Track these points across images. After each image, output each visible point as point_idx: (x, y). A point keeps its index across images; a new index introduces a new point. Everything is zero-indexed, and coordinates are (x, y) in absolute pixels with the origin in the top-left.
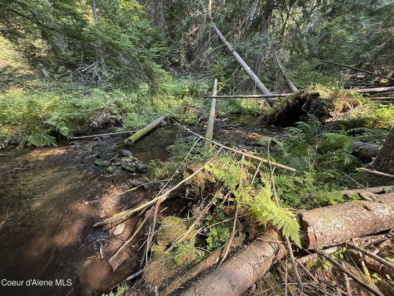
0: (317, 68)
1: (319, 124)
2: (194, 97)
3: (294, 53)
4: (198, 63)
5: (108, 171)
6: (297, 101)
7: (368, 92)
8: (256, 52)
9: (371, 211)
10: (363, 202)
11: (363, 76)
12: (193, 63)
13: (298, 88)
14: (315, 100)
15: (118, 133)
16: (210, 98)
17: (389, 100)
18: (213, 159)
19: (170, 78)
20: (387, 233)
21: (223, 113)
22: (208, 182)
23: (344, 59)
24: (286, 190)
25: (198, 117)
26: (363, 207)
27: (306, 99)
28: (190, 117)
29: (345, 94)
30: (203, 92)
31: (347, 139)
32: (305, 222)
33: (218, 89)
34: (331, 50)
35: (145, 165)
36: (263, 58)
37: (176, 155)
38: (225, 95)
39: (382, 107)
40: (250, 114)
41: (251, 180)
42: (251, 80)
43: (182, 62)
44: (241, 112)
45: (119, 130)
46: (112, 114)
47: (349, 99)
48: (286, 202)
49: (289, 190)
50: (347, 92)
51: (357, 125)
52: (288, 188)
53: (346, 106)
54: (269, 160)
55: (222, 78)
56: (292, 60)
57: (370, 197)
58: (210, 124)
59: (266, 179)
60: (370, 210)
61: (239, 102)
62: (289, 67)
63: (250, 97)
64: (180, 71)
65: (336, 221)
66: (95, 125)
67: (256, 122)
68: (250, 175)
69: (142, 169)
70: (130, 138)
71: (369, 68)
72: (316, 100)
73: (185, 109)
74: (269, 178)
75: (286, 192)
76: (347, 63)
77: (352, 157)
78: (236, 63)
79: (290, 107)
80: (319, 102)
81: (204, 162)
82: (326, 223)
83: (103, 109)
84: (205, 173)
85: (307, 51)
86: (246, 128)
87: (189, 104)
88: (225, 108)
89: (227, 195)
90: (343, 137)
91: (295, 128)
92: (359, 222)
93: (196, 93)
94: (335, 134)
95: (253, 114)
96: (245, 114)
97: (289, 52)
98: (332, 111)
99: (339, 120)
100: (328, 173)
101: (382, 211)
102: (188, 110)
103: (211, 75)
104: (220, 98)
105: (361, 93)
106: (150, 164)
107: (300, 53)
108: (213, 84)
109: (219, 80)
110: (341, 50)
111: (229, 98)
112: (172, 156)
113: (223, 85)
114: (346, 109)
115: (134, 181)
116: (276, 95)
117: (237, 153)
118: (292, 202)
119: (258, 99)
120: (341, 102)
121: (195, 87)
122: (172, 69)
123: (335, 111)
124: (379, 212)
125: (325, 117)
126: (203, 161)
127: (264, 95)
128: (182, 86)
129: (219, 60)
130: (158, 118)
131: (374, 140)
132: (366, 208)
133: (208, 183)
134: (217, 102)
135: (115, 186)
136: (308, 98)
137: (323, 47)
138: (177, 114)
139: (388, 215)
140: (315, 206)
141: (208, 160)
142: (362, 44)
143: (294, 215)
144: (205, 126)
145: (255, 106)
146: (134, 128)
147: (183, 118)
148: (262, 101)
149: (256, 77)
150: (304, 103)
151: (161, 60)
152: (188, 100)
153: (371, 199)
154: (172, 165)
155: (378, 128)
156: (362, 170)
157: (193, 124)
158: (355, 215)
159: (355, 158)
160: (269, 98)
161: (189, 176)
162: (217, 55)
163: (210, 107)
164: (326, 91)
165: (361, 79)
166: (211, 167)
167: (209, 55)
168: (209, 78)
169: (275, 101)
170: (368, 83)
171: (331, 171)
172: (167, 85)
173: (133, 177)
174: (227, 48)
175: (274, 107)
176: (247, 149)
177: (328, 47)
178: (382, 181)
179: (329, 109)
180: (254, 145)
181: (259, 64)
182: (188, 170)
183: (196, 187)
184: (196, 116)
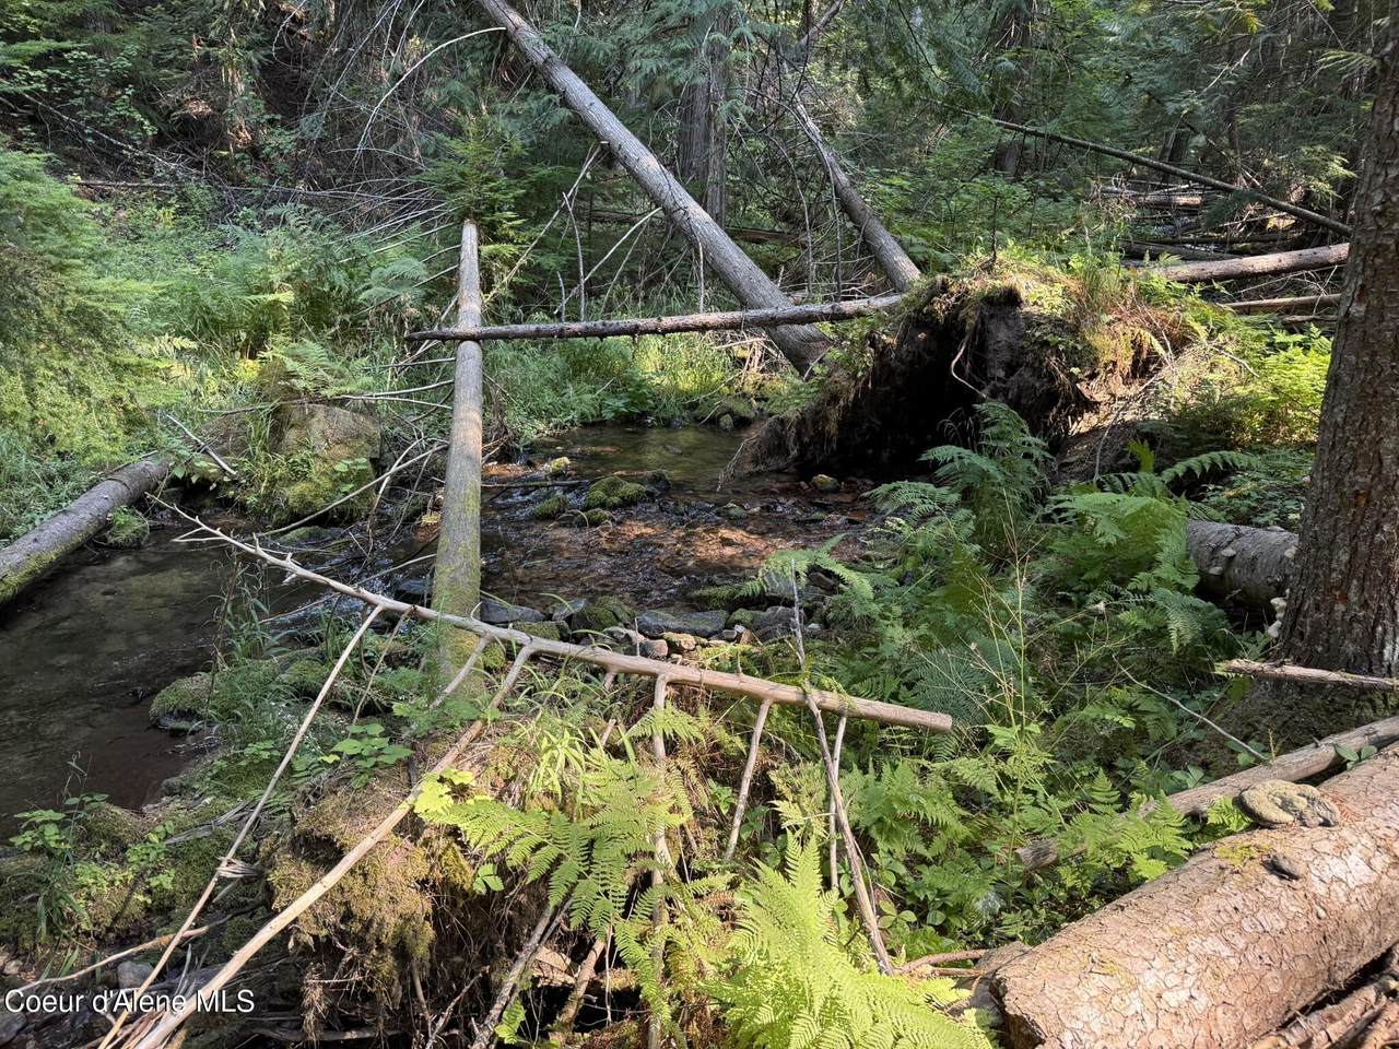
0: (997, 161)
1: (1037, 453)
2: (335, 337)
3: (879, 84)
4: (346, 126)
6: (922, 336)
7: (1219, 278)
8: (683, 75)
9: (1297, 878)
10: (1261, 837)
11: (1197, 200)
12: (311, 125)
13: (921, 265)
14: (1003, 326)
16: (443, 338)
17: (1305, 308)
18: (473, 732)
19: (155, 219)
20: (1381, 975)
21: (536, 431)
22: (449, 899)
23: (1107, 119)
24: (920, 849)
25: (379, 466)
26: (1264, 864)
27: (964, 321)
28: (317, 466)
29: (1131, 288)
30: (393, 307)
31: (1167, 515)
32: (1021, 1022)
33: (487, 285)
34: (1044, 73)
36: (724, 107)
37: (228, 740)
38: (538, 322)
39: (1285, 347)
40: (697, 420)
41: (723, 826)
42: (674, 230)
43: (239, 120)
44: (644, 415)
47: (1150, 312)
48: (930, 919)
49: (939, 845)
50: (1136, 278)
51: (1204, 436)
52: (928, 831)
53: (1146, 346)
54: (807, 687)
55: (508, 219)
56: (877, 119)
57: (1286, 805)
58: (457, 507)
59: (805, 802)
60: (1293, 877)
61: (624, 357)
62: (870, 151)
63: (678, 329)
64: (223, 172)
65: (1162, 974)
67: (730, 466)
68: (714, 797)
71: (1212, 160)
72: (1009, 328)
73: (280, 422)
74: (821, 795)
75: (923, 861)
76: (1123, 139)
77: (1197, 609)
78: (580, 127)
79: (892, 372)
80: (1024, 336)
81: (409, 771)
82: (1116, 1000)
84: (426, 843)
85: (936, 74)
86: (682, 508)
87: (300, 384)
88: (549, 397)
89: (593, 958)
90: (1145, 508)
91: (922, 485)
92: (1258, 952)
93: (347, 310)
94: (1113, 497)
95: (714, 421)
96: (667, 424)
97: (852, 74)
98: (1093, 376)
99: (1129, 417)
100: (1106, 713)
101: (1338, 868)
102: (302, 425)
103: (439, 199)
104: (506, 337)
105: (1194, 281)
106: (18, 841)
107: (907, 88)
108: (455, 255)
109: (490, 233)
110: (1088, 76)
111: (561, 334)
112: (202, 752)
113: (517, 257)
114: (1148, 362)
116: (814, 308)
117: (628, 673)
118: (959, 910)
119: (728, 332)
120: (1119, 327)
121: (339, 277)
122: (162, 163)
123: (1102, 373)
124: (1327, 875)
125: (1064, 406)
126: (407, 764)
127: (752, 313)
128: (244, 268)
129: (477, 111)
130: (79, 491)
131: (1278, 503)
132: (1275, 868)
133: (454, 904)
134: (489, 365)
136: (971, 318)
137: (1006, 62)
138: (223, 453)
139: (1366, 880)
140: (1074, 908)
141: (440, 746)
142: (1164, 52)
143: (966, 993)
144: (428, 519)
145: (717, 376)
147: (273, 482)
148: (752, 346)
149: (700, 210)
150: (958, 343)
151: (79, 101)
152: (297, 358)
153: (1289, 818)
154: (205, 820)
155: (1286, 444)
156: (1241, 671)
157: (342, 514)
158: (1236, 918)
159: (1210, 609)
160: (782, 329)
161: (314, 881)
162: (456, 86)
163: (449, 394)
164: (1046, 279)
165: (1190, 210)
166: (460, 792)
167: (411, 79)
168: (425, 217)
169: (815, 340)
170: (1221, 230)
171: (1120, 694)
172: (105, 283)
174: (517, 47)
175: (812, 373)
176: (695, 633)
177: (1028, 60)
178: (1327, 710)
179: (1075, 370)
180: (733, 604)
181: (707, 138)
182: (306, 840)
183: (374, 952)
184: (364, 460)
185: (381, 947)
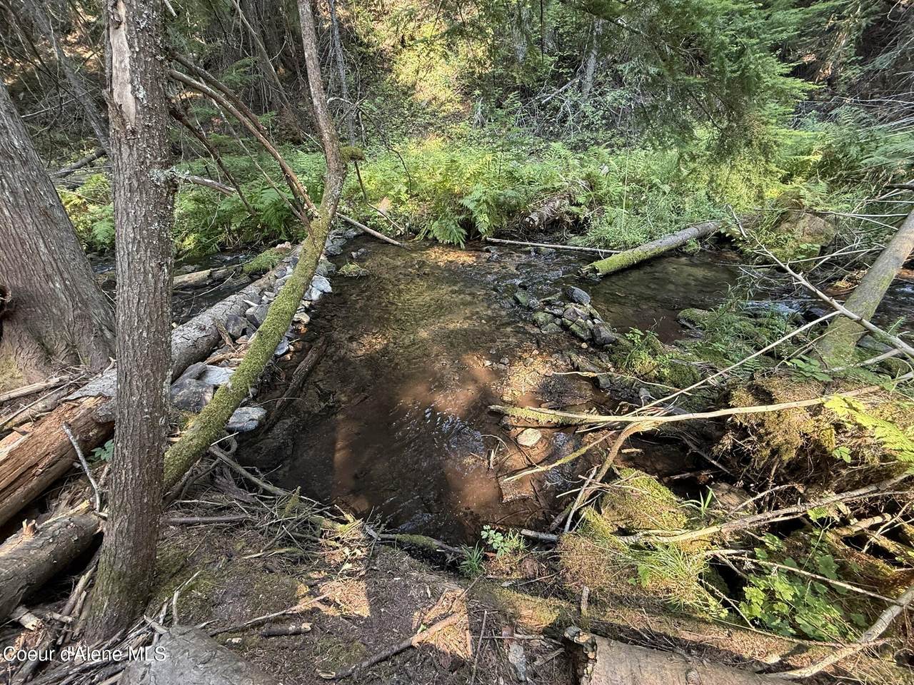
5: (535, 321)
15: (572, 248)
22: (815, 449)
25: (823, 251)
35: (615, 336)
45: (577, 243)
46: (572, 204)
58: (874, 282)
66: (534, 222)
69: (606, 341)
70: (597, 264)
73: (783, 218)
81: (827, 388)
83: (558, 190)
84: (818, 420)
87: (804, 202)
93: (846, 169)
102: (795, 222)
106: (627, 335)
112: (693, 337)
115: (579, 360)
121: (854, 150)
126: (827, 385)
130: (680, 229)
133: (815, 452)
135: (541, 354)
144: (841, 284)
146: (611, 244)
173: (580, 351)
182: (757, 388)
183: (764, 444)
184: (819, 246)
185: (768, 444)
